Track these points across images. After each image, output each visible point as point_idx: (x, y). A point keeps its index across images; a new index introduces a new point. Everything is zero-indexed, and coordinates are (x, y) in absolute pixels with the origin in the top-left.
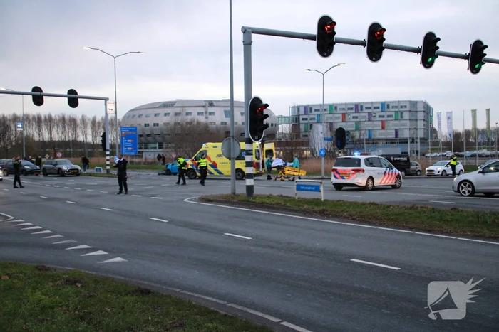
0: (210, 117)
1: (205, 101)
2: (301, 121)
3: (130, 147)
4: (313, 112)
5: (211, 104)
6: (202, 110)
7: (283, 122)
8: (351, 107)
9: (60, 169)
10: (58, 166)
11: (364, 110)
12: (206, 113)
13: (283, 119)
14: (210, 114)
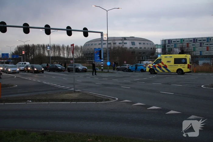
0: (124, 45)
1: (122, 37)
2: (167, 47)
3: (98, 58)
4: (173, 43)
5: (125, 39)
6: (121, 42)
7: (158, 47)
8: (191, 40)
9: (77, 69)
10: (76, 67)
11: (198, 42)
12: (123, 43)
13: (158, 46)
14: (125, 43)
